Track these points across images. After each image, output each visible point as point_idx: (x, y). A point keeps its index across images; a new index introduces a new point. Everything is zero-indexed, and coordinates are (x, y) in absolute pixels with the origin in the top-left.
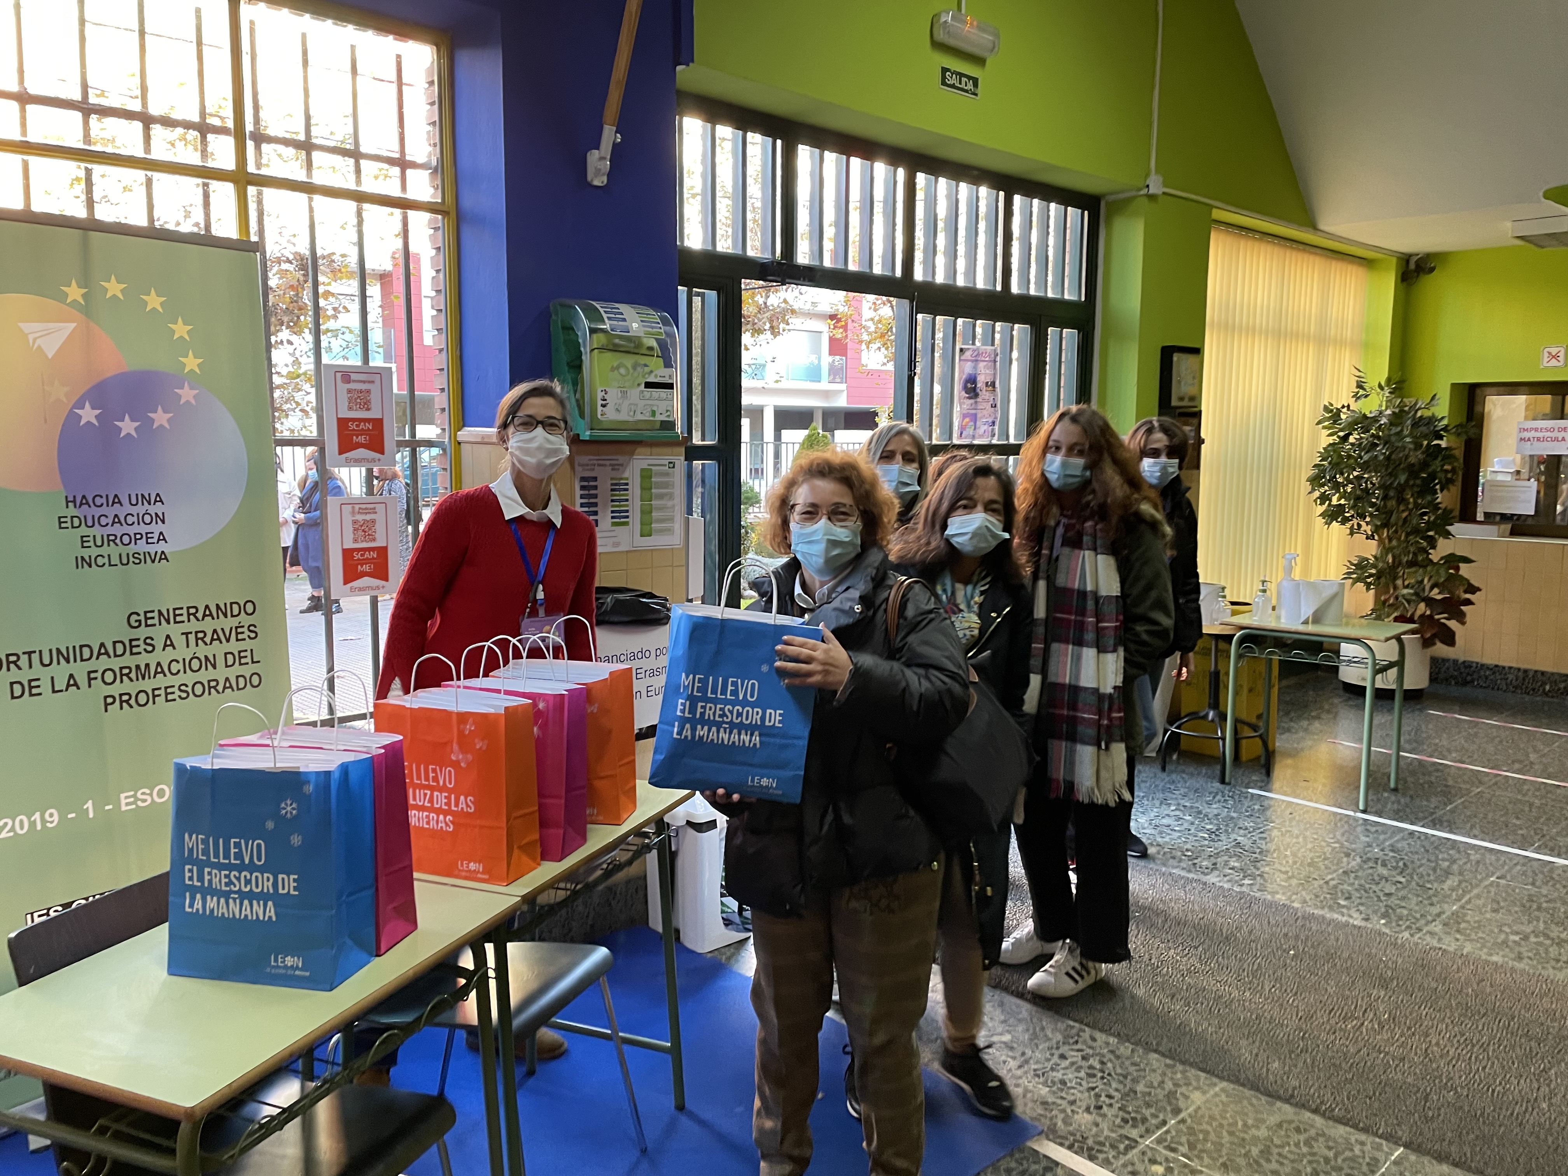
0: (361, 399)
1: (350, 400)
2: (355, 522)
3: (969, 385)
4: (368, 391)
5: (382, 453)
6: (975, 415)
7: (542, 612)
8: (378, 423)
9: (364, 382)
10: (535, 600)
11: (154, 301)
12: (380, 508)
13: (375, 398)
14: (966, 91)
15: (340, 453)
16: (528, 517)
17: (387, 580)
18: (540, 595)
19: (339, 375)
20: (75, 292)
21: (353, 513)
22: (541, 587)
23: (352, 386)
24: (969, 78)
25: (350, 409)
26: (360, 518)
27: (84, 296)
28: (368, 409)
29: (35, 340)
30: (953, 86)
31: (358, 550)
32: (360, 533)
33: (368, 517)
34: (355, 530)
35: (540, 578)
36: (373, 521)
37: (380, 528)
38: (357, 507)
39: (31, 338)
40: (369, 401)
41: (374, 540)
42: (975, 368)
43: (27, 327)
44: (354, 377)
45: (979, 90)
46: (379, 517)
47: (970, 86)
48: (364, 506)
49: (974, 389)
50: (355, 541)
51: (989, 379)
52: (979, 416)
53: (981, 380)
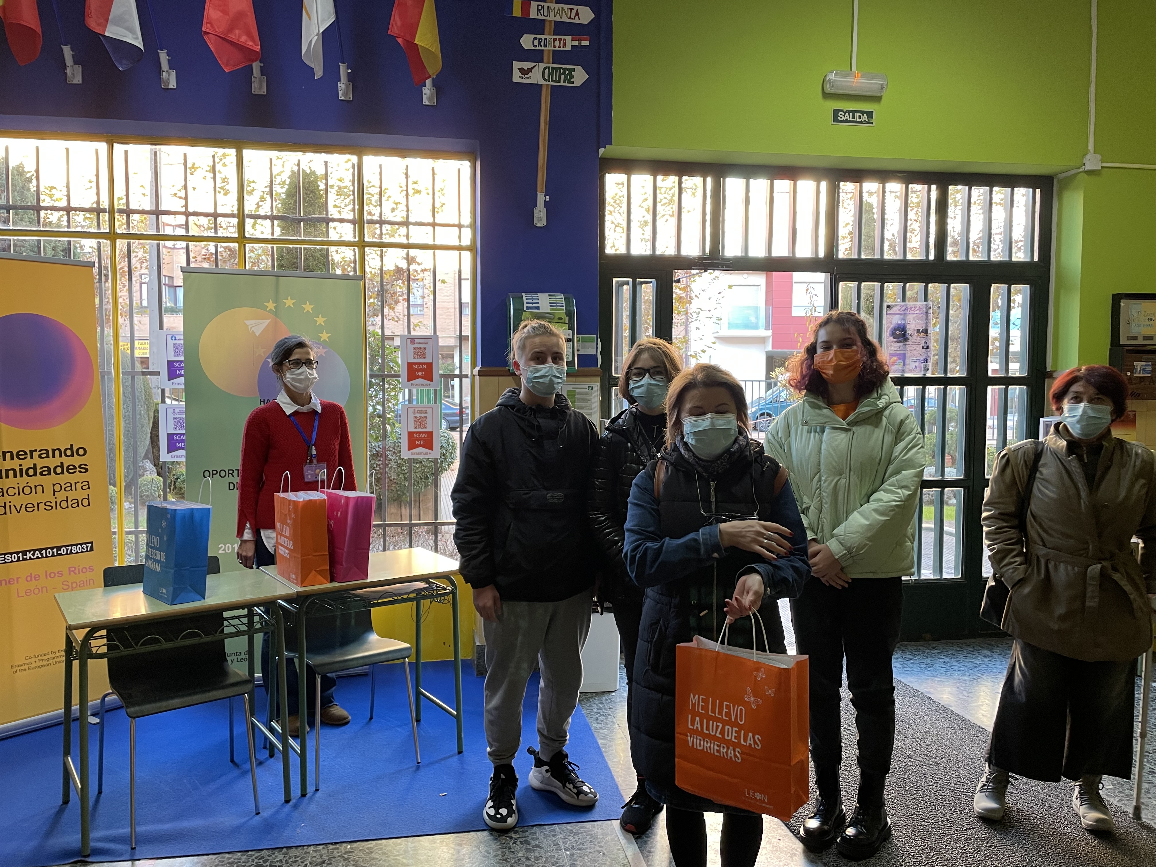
0: (421, 353)
1: (415, 353)
2: (415, 418)
3: (898, 332)
4: (425, 348)
5: (432, 381)
6: (904, 355)
7: (315, 461)
8: (430, 365)
9: (423, 343)
10: (312, 455)
11: (308, 307)
12: (429, 411)
13: (428, 352)
14: (861, 122)
15: (408, 381)
16: (300, 411)
17: (432, 450)
18: (314, 452)
19: (409, 340)
20: (271, 306)
21: (414, 413)
22: (314, 448)
23: (416, 346)
24: (863, 112)
25: (414, 358)
26: (418, 415)
27: (275, 307)
28: (424, 358)
29: (251, 328)
30: (847, 121)
31: (417, 433)
32: (418, 423)
33: (423, 415)
34: (415, 422)
35: (313, 442)
36: (425, 418)
37: (429, 422)
38: (416, 410)
39: (249, 327)
40: (425, 353)
41: (426, 428)
42: (904, 319)
43: (248, 322)
44: (417, 341)
45: (874, 120)
46: (429, 416)
47: (865, 117)
48: (420, 409)
49: (904, 335)
50: (415, 428)
51: (921, 327)
52: (907, 355)
53: (911, 329)
